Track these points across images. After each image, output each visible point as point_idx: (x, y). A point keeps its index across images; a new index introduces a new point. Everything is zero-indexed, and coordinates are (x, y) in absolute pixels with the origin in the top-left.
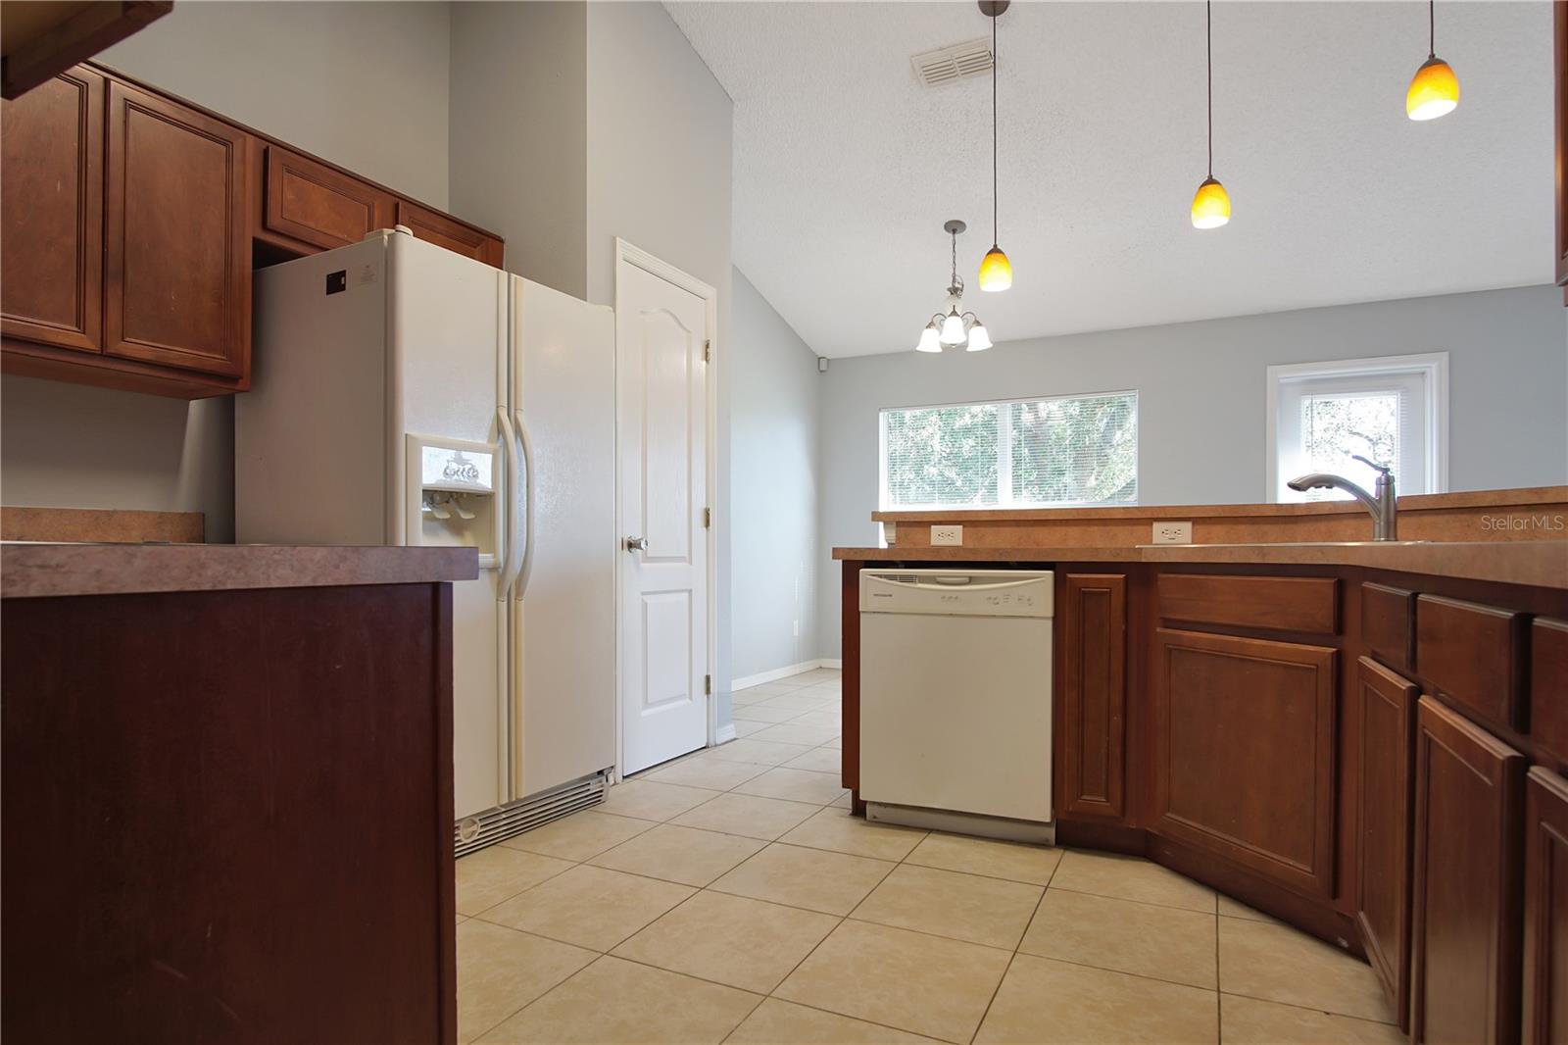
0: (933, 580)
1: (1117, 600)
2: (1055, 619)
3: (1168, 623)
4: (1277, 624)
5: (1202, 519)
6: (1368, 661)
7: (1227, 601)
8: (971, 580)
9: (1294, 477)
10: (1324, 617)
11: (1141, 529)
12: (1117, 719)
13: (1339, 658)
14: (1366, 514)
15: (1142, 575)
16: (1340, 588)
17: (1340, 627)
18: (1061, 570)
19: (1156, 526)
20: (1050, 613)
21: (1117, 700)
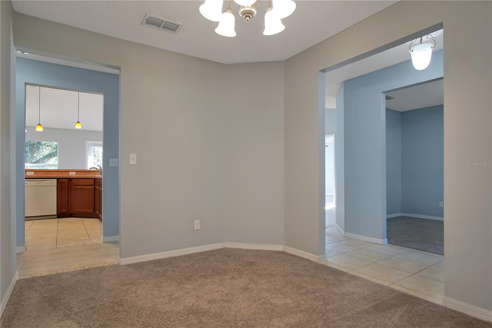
0: (36, 181)
1: (67, 183)
2: (57, 186)
3: (74, 185)
4: (88, 184)
5: (77, 171)
6: (97, 187)
7: (82, 182)
8: (42, 181)
9: (90, 168)
10: (93, 183)
11: (68, 173)
12: (67, 199)
13: (95, 188)
14: (98, 172)
15: (70, 179)
16: (95, 180)
17: (95, 184)
18: (58, 179)
19: (70, 172)
20: (56, 185)
21: (67, 196)
